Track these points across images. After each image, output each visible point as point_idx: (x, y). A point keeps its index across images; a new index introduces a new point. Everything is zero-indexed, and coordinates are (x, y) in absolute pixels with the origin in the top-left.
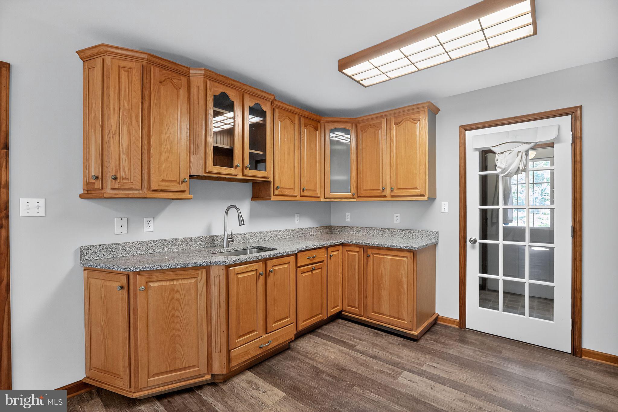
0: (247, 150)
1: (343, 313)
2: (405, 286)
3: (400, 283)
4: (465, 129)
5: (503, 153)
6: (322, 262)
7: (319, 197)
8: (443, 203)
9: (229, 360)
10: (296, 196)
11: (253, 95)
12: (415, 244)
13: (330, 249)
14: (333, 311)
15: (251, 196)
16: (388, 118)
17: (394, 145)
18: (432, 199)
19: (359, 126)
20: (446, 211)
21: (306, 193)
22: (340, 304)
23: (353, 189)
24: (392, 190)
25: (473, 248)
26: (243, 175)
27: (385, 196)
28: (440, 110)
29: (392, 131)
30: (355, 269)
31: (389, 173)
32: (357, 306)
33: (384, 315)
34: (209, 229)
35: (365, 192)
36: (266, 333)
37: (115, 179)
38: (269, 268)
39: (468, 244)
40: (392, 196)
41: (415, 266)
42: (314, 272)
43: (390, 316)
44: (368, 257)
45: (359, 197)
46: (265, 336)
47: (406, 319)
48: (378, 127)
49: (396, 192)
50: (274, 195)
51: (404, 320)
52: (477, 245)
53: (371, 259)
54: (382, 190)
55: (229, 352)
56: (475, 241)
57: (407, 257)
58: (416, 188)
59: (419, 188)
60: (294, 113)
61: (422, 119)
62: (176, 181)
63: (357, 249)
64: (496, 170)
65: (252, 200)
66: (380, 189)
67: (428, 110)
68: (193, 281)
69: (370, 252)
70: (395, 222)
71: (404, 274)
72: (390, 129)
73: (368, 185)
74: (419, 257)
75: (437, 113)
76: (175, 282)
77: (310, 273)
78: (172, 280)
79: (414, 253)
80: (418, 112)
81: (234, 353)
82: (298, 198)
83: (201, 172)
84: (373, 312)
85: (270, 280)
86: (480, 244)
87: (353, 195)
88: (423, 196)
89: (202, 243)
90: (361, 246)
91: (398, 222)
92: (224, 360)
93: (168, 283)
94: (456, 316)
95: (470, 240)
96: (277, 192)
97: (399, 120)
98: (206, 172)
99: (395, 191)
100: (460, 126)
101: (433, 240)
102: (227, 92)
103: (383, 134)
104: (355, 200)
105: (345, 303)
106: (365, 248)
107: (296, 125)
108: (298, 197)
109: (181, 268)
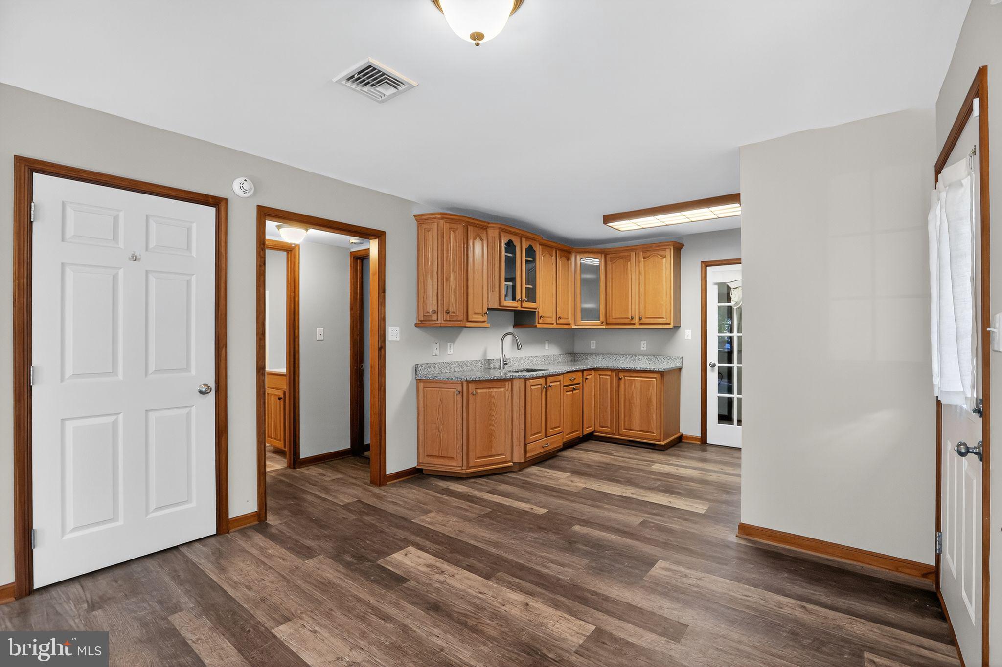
0: (524, 286)
1: (595, 434)
2: (654, 402)
3: (650, 401)
4: (706, 265)
5: (737, 288)
6: (579, 383)
7: (569, 325)
8: (687, 331)
9: (526, 452)
10: (553, 324)
11: (528, 238)
12: (662, 366)
13: (585, 373)
14: (588, 431)
15: (513, 324)
16: (637, 252)
17: (642, 277)
18: (677, 327)
19: (608, 256)
20: (690, 338)
21: (561, 321)
22: (593, 426)
23: (602, 318)
24: (640, 319)
25: (713, 371)
26: (521, 307)
27: (634, 324)
28: (684, 245)
29: (640, 264)
30: (607, 391)
31: (637, 303)
32: (609, 426)
33: (635, 430)
34: (485, 353)
35: (613, 320)
36: (546, 437)
37: (448, 313)
38: (549, 383)
39: (709, 368)
40: (641, 324)
41: (663, 386)
42: (575, 392)
43: (641, 431)
44: (620, 379)
45: (607, 324)
46: (545, 438)
47: (655, 432)
48: (628, 259)
49: (645, 321)
50: (538, 324)
51: (653, 433)
52: (716, 368)
53: (622, 382)
54: (630, 318)
55: (525, 445)
56: (713, 366)
57: (656, 378)
58: (663, 318)
59: (665, 317)
60: (551, 247)
61: (668, 257)
62: (481, 313)
63: (609, 373)
64: (731, 302)
65: (513, 327)
66: (629, 318)
67: (674, 248)
68: (502, 390)
69: (621, 375)
70: (642, 349)
71: (653, 392)
72: (639, 262)
73: (616, 313)
74: (666, 378)
75: (682, 248)
76: (492, 390)
77: (571, 393)
78: (490, 388)
79: (662, 374)
80: (665, 249)
81: (529, 447)
82: (555, 326)
83: (496, 306)
84: (625, 429)
85: (549, 393)
86: (719, 367)
87: (602, 323)
88: (669, 324)
89: (483, 366)
90: (612, 370)
91: (645, 349)
92: (522, 452)
93: (487, 391)
94: (698, 434)
95: (710, 364)
96: (540, 321)
97: (647, 254)
98: (500, 306)
99: (643, 319)
100: (702, 262)
101: (678, 365)
102: (513, 239)
103: (632, 266)
104: (604, 327)
105: (597, 424)
106: (617, 371)
107: (554, 258)
108: (555, 324)
109: (498, 379)
